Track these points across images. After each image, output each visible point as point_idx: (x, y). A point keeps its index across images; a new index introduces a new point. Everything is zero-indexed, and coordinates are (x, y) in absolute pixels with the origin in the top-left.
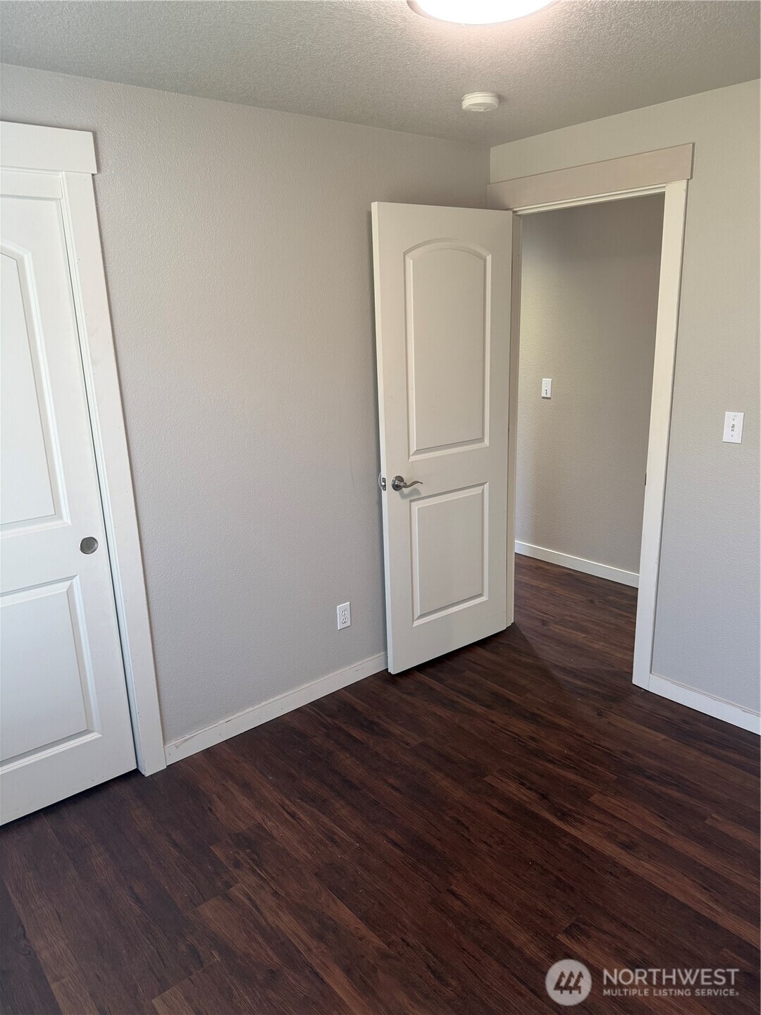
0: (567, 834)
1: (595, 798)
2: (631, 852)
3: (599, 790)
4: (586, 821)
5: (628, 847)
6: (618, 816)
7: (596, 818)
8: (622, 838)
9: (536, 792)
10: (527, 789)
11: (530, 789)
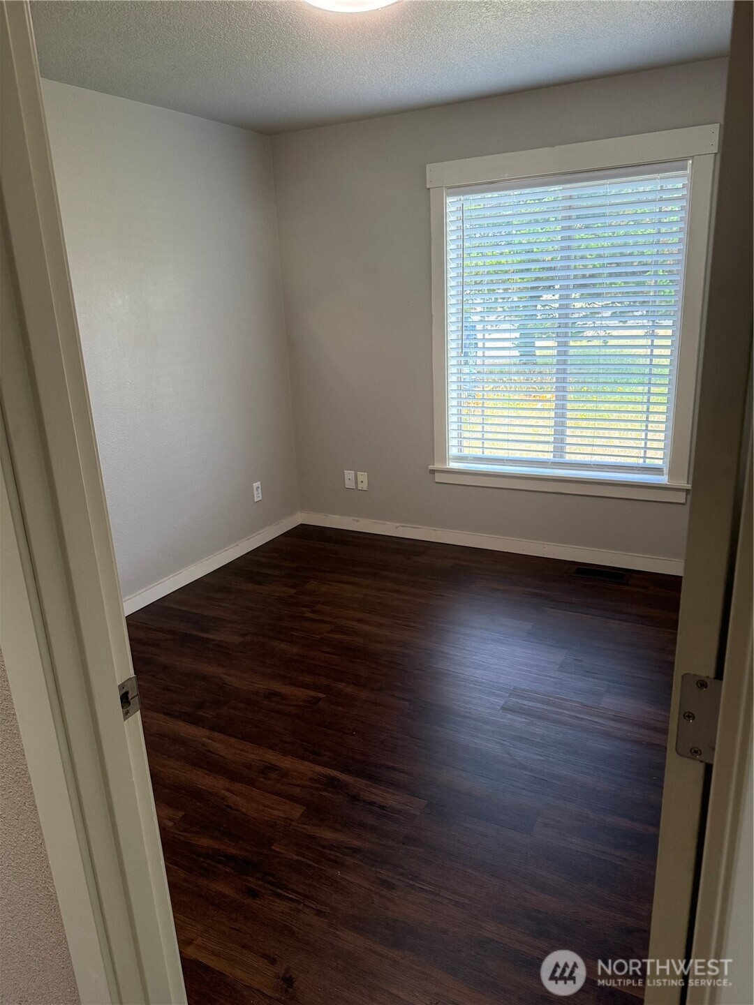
0: (325, 765)
1: (297, 811)
2: (266, 764)
3: (293, 823)
4: (307, 783)
5: (269, 768)
6: (275, 797)
7: (299, 789)
8: (273, 776)
9: (365, 801)
10: (375, 803)
11: (372, 803)
